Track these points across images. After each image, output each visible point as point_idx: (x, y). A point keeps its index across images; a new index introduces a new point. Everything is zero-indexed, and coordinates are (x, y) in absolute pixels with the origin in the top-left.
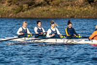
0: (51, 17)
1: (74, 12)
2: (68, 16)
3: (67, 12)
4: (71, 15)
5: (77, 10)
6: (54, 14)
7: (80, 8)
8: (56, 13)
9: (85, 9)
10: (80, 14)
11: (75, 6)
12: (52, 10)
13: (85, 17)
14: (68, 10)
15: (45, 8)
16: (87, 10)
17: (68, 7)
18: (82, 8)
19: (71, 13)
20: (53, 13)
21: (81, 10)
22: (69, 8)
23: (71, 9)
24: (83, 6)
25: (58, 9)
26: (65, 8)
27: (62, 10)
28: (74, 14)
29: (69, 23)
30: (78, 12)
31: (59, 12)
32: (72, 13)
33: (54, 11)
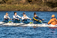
1: (20, 7)
2: (16, 10)
3: (16, 7)
4: (18, 9)
5: (22, 6)
7: (24, 5)
8: (9, 8)
9: (27, 6)
10: (23, 8)
11: (21, 4)
12: (7, 6)
13: (26, 10)
14: (17, 6)
15: (3, 5)
18: (25, 5)
19: (18, 8)
20: (8, 8)
21: (24, 6)
22: (17, 5)
23: (18, 6)
24: (25, 4)
25: (11, 5)
26: (15, 5)
27: (13, 6)
29: (35, 14)
31: (11, 7)
32: (19, 8)
33: (8, 7)
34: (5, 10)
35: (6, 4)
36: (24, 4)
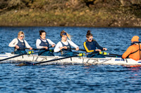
0: (31, 25)
1: (64, 18)
2: (56, 23)
3: (55, 17)
4: (60, 22)
5: (69, 15)
6: (36, 21)
7: (74, 13)
8: (39, 19)
9: (81, 14)
10: (73, 20)
11: (67, 10)
12: (33, 15)
13: (80, 25)
14: (57, 16)
15: (22, 12)
16: (83, 16)
17: (56, 11)
18: (76, 12)
19: (60, 20)
20: (34, 19)
21: (75, 15)
22: (58, 12)
24: (77, 10)
25: (42, 13)
26: (52, 12)
27: (48, 15)
28: (64, 21)
30: (71, 18)
31: (43, 18)
32: (62, 19)
33: (36, 16)
34: (28, 24)
35: (31, 10)
36: (74, 10)
